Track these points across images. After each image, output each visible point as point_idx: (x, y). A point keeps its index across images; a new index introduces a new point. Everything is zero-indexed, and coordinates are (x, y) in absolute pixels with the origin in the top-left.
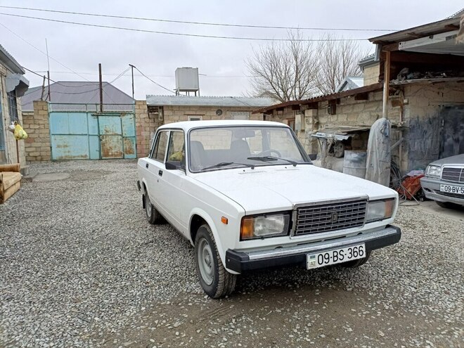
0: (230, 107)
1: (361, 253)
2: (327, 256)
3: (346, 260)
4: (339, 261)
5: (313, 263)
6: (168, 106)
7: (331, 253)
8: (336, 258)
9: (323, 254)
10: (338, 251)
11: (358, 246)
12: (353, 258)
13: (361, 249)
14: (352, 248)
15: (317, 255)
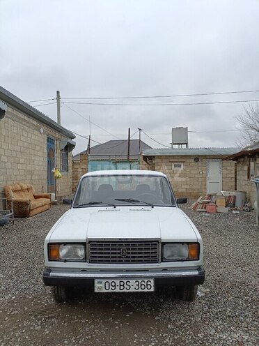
0: (206, 156)
1: (149, 287)
2: (113, 284)
3: (132, 290)
4: (125, 290)
5: (100, 287)
6: (158, 156)
7: (117, 282)
8: (122, 287)
9: (110, 281)
10: (125, 281)
11: (146, 281)
12: (140, 290)
13: (149, 283)
14: (140, 281)
15: (104, 281)
